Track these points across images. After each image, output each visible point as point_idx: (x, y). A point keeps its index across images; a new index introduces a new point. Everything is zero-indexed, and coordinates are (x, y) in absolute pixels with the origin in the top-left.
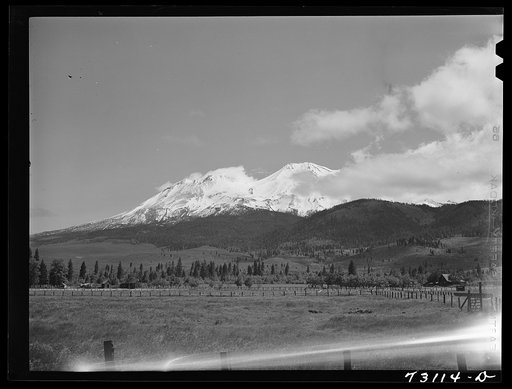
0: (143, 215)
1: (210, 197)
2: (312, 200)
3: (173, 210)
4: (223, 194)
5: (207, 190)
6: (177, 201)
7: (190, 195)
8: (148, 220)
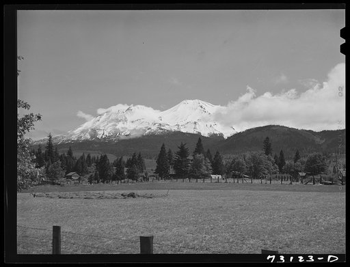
0: (87, 134)
1: (133, 122)
2: (209, 126)
3: (109, 130)
4: (142, 121)
5: (129, 117)
6: (110, 124)
7: (118, 121)
8: (92, 137)
